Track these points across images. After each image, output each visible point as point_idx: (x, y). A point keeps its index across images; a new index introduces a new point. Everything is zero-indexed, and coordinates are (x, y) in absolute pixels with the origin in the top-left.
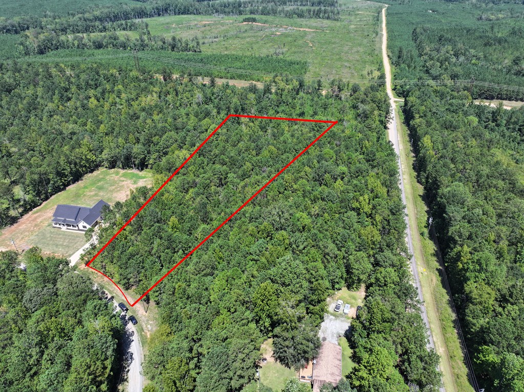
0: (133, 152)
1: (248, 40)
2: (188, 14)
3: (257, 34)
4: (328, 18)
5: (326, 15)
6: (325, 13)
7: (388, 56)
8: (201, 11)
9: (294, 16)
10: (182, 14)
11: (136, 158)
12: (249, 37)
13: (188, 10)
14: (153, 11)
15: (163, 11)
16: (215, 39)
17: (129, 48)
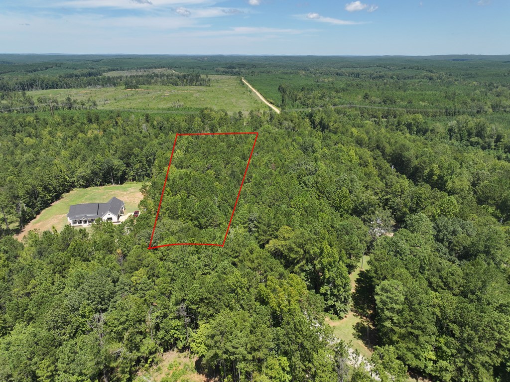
0: (115, 164)
1: (140, 100)
2: (57, 88)
3: (146, 96)
4: (200, 85)
5: (199, 83)
6: (197, 81)
7: (271, 103)
8: (72, 85)
9: (169, 84)
10: (50, 88)
11: (118, 170)
12: (139, 98)
13: (57, 85)
14: (17, 86)
15: (28, 86)
16: (106, 102)
17: (15, 111)
